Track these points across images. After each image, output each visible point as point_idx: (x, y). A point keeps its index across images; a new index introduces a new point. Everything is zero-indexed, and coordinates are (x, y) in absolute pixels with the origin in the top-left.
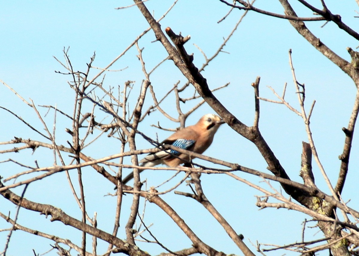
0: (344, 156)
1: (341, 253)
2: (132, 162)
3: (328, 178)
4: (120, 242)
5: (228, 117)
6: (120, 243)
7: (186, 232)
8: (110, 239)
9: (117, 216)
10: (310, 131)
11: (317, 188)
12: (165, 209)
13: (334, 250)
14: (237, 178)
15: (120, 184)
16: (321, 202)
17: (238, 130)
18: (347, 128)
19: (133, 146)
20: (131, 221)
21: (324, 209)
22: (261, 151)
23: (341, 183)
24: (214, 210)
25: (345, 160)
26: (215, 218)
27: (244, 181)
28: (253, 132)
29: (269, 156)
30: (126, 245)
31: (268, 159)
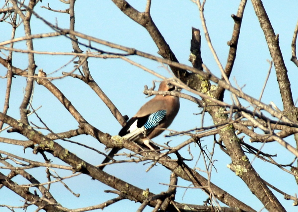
0: (233, 42)
1: (228, 136)
2: (27, 45)
3: (220, 63)
4: (14, 121)
5: (121, 3)
6: (14, 123)
7: (73, 113)
8: (5, 119)
9: (7, 98)
10: (204, 17)
11: (211, 73)
12: (53, 91)
13: (222, 133)
14: (132, 62)
15: (10, 67)
16: (210, 86)
17: (130, 15)
18: (236, 15)
19: (28, 29)
20: (25, 102)
21: (212, 93)
22: (152, 36)
23: (229, 68)
24: (100, 91)
25: (234, 45)
26: (101, 99)
27: (139, 66)
28: (144, 17)
29: (160, 41)
30: (21, 125)
31: (158, 44)
